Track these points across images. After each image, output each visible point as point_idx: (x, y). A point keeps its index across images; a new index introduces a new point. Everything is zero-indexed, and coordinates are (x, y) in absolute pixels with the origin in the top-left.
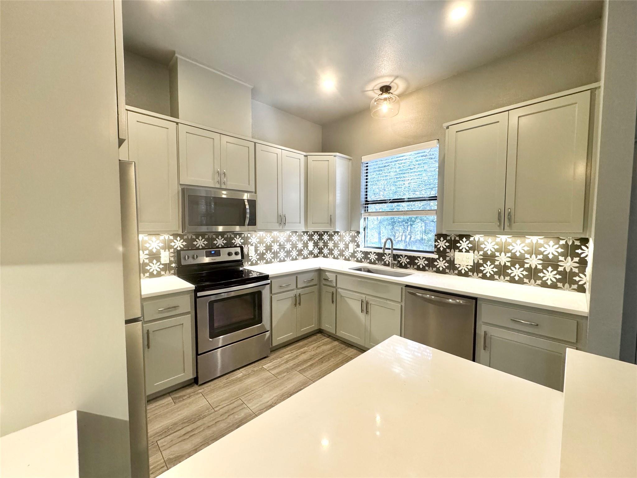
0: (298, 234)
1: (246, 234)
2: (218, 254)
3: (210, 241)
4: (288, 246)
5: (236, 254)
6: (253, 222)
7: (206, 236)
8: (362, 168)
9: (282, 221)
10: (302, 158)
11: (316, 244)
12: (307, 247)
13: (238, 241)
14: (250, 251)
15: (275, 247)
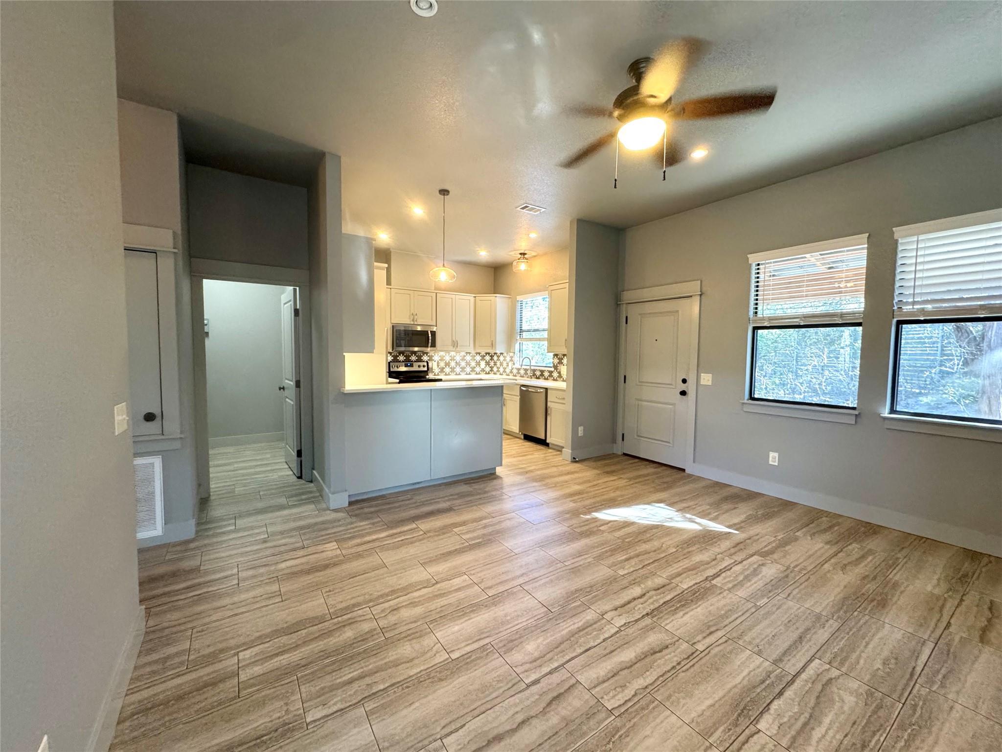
0: (471, 354)
1: (431, 354)
2: (412, 366)
3: (408, 357)
4: (463, 364)
5: (424, 366)
6: (434, 345)
7: (405, 354)
8: (517, 304)
9: (455, 344)
10: (472, 299)
11: (488, 363)
12: (479, 365)
13: (425, 358)
14: (433, 365)
15: (453, 364)
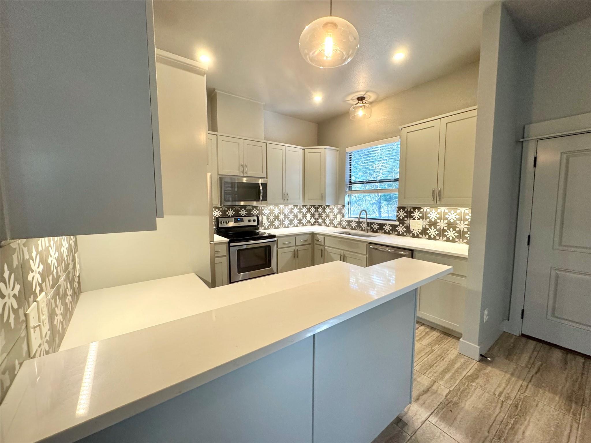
0: (298, 207)
1: (260, 207)
2: (242, 221)
3: (237, 211)
4: (291, 217)
5: (254, 221)
6: (265, 199)
7: (234, 209)
8: (346, 157)
9: (285, 198)
10: (301, 151)
11: (313, 215)
12: (306, 217)
13: (255, 212)
14: (264, 219)
15: (282, 217)
